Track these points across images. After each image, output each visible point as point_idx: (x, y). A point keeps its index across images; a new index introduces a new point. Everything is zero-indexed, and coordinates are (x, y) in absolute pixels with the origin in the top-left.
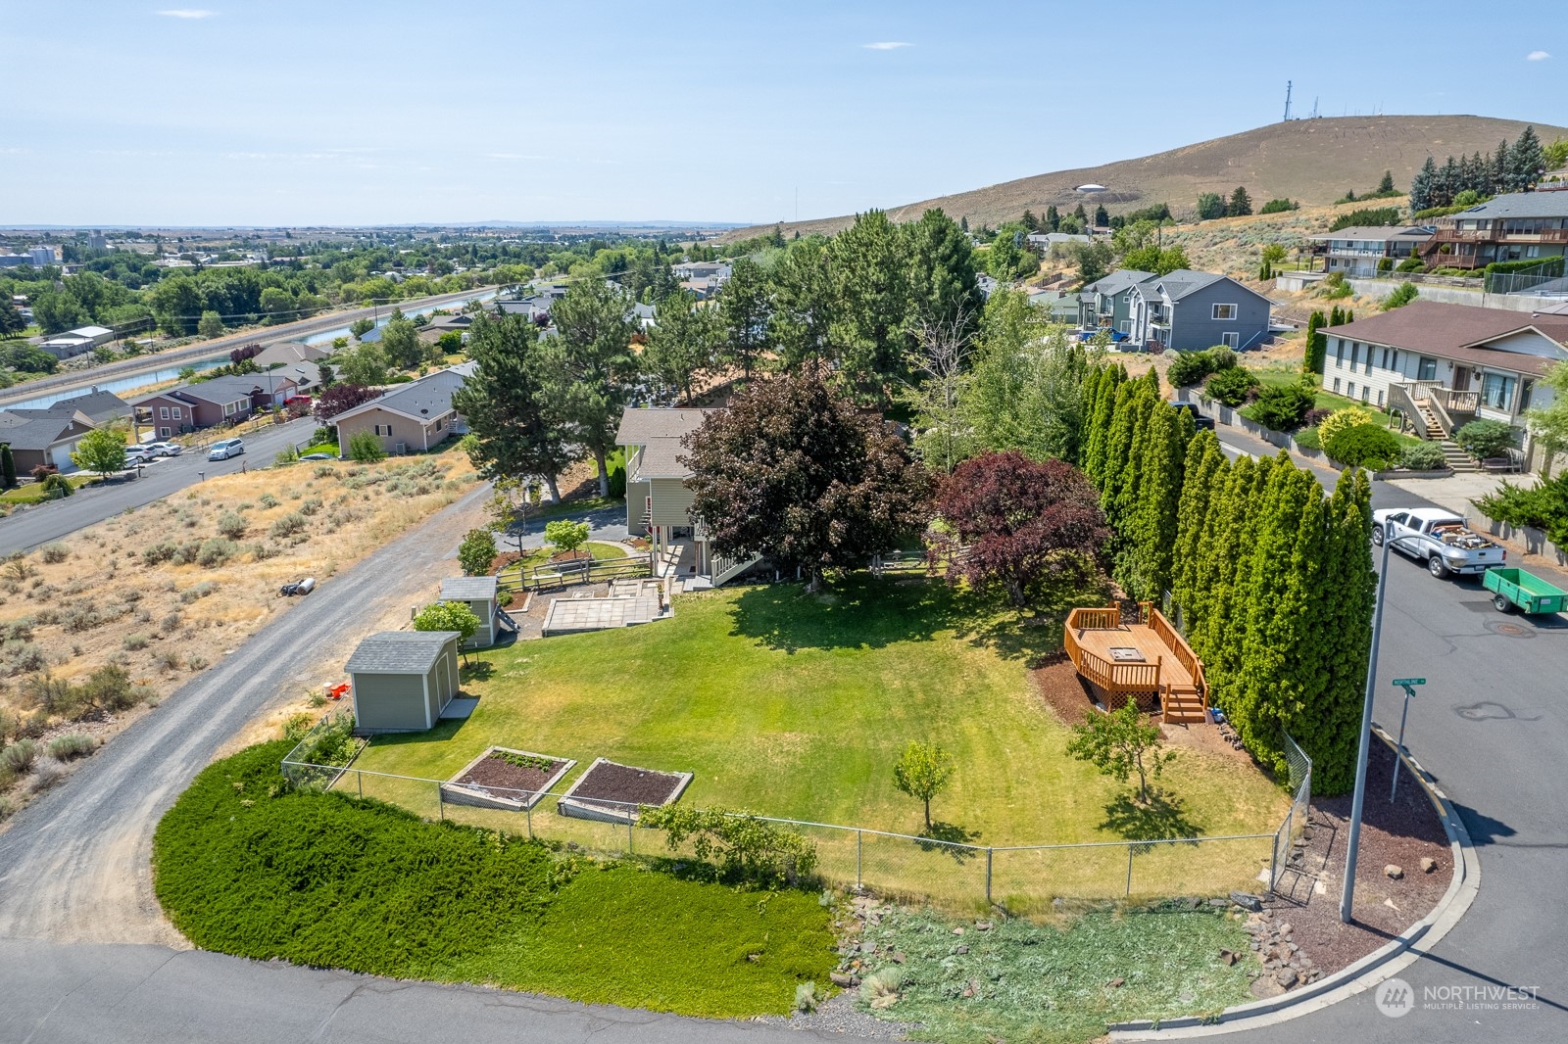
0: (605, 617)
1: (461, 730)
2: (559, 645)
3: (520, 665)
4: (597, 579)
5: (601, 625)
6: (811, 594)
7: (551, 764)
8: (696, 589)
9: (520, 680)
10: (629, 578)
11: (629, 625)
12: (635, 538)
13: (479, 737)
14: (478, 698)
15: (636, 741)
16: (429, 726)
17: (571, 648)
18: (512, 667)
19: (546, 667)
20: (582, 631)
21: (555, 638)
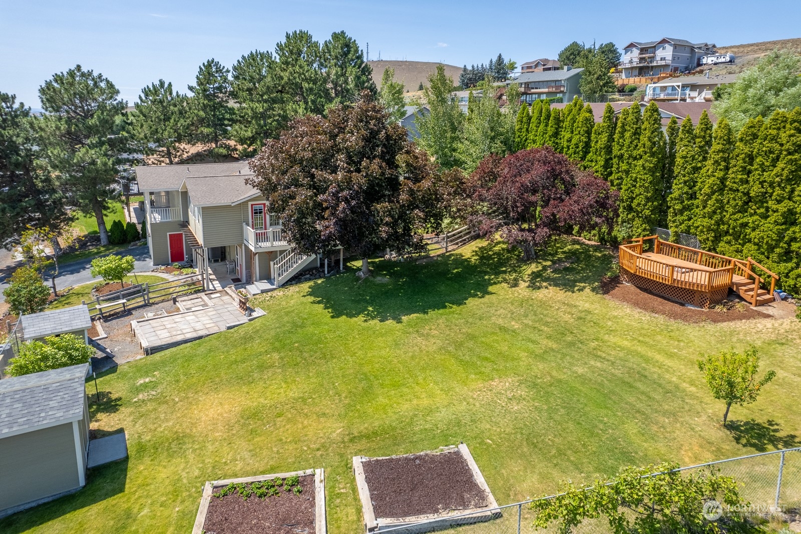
0: (198, 326)
1: (130, 474)
2: (174, 359)
3: (145, 386)
4: (157, 300)
5: (201, 333)
6: (366, 279)
7: (297, 481)
8: (263, 292)
9: (161, 400)
10: (186, 295)
11: (229, 328)
12: (163, 267)
13: (163, 475)
14: (121, 431)
15: (360, 427)
16: (82, 482)
17: (189, 359)
18: (138, 390)
19: (177, 381)
20: (185, 341)
21: (162, 353)
